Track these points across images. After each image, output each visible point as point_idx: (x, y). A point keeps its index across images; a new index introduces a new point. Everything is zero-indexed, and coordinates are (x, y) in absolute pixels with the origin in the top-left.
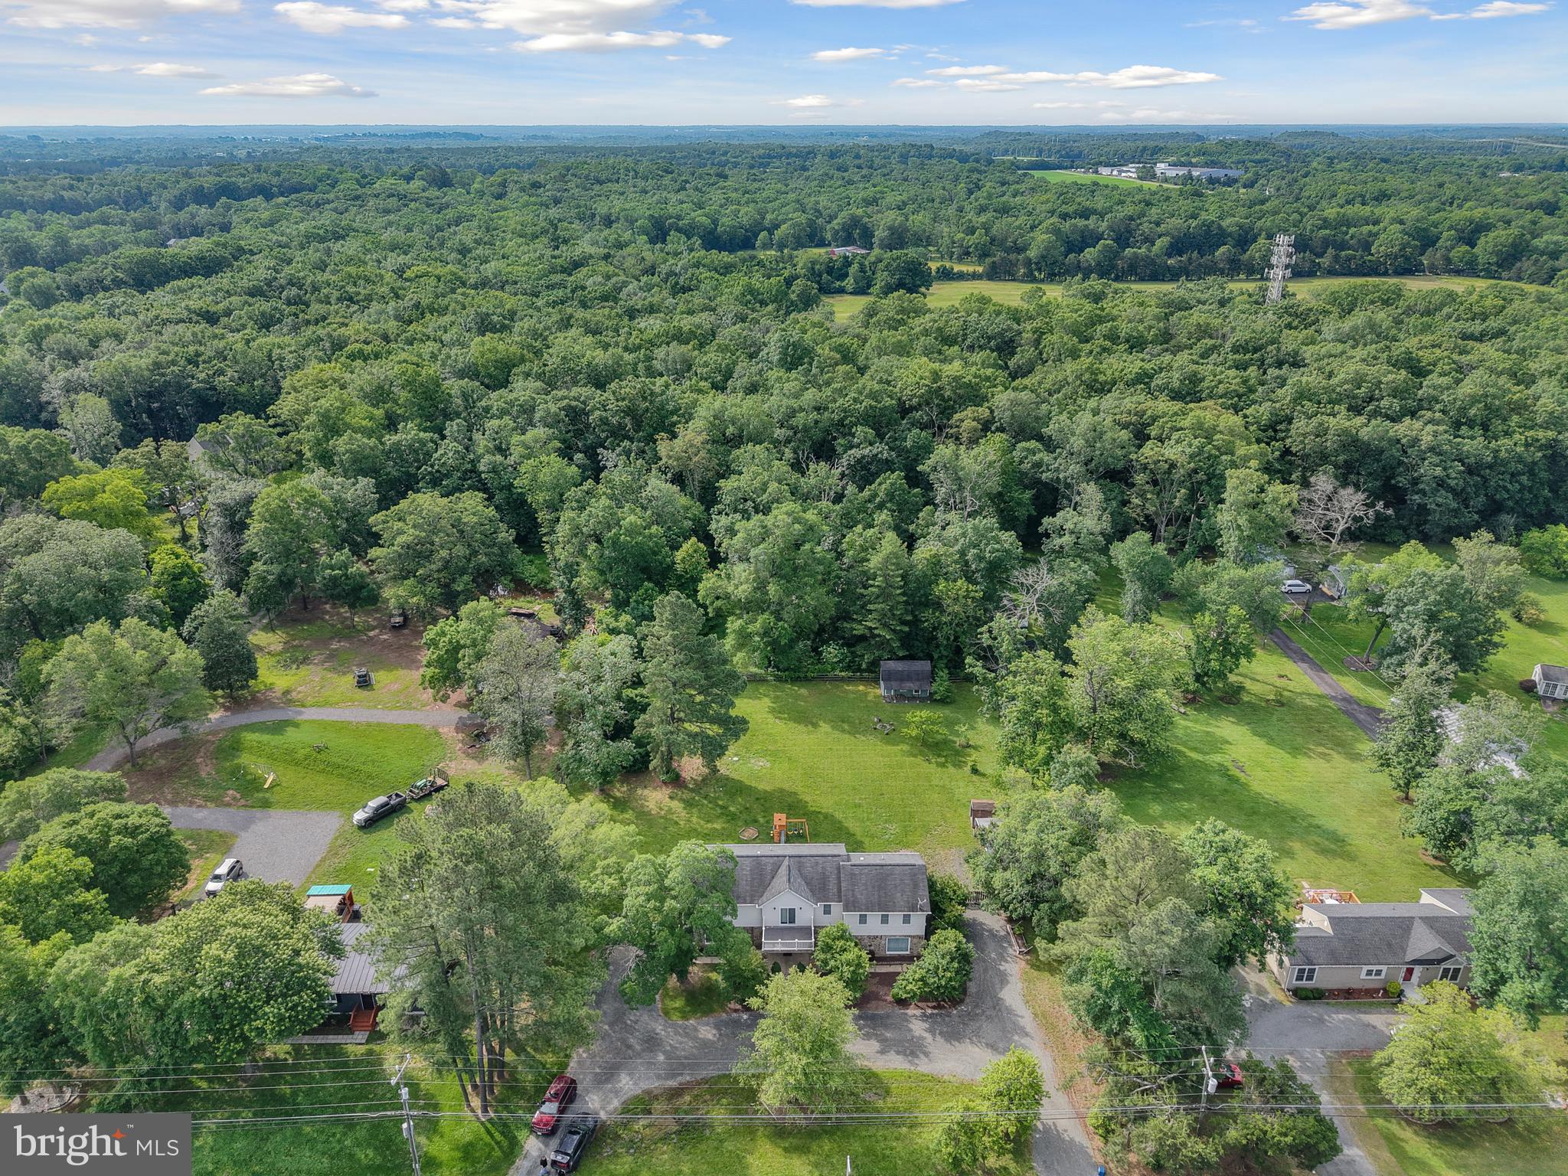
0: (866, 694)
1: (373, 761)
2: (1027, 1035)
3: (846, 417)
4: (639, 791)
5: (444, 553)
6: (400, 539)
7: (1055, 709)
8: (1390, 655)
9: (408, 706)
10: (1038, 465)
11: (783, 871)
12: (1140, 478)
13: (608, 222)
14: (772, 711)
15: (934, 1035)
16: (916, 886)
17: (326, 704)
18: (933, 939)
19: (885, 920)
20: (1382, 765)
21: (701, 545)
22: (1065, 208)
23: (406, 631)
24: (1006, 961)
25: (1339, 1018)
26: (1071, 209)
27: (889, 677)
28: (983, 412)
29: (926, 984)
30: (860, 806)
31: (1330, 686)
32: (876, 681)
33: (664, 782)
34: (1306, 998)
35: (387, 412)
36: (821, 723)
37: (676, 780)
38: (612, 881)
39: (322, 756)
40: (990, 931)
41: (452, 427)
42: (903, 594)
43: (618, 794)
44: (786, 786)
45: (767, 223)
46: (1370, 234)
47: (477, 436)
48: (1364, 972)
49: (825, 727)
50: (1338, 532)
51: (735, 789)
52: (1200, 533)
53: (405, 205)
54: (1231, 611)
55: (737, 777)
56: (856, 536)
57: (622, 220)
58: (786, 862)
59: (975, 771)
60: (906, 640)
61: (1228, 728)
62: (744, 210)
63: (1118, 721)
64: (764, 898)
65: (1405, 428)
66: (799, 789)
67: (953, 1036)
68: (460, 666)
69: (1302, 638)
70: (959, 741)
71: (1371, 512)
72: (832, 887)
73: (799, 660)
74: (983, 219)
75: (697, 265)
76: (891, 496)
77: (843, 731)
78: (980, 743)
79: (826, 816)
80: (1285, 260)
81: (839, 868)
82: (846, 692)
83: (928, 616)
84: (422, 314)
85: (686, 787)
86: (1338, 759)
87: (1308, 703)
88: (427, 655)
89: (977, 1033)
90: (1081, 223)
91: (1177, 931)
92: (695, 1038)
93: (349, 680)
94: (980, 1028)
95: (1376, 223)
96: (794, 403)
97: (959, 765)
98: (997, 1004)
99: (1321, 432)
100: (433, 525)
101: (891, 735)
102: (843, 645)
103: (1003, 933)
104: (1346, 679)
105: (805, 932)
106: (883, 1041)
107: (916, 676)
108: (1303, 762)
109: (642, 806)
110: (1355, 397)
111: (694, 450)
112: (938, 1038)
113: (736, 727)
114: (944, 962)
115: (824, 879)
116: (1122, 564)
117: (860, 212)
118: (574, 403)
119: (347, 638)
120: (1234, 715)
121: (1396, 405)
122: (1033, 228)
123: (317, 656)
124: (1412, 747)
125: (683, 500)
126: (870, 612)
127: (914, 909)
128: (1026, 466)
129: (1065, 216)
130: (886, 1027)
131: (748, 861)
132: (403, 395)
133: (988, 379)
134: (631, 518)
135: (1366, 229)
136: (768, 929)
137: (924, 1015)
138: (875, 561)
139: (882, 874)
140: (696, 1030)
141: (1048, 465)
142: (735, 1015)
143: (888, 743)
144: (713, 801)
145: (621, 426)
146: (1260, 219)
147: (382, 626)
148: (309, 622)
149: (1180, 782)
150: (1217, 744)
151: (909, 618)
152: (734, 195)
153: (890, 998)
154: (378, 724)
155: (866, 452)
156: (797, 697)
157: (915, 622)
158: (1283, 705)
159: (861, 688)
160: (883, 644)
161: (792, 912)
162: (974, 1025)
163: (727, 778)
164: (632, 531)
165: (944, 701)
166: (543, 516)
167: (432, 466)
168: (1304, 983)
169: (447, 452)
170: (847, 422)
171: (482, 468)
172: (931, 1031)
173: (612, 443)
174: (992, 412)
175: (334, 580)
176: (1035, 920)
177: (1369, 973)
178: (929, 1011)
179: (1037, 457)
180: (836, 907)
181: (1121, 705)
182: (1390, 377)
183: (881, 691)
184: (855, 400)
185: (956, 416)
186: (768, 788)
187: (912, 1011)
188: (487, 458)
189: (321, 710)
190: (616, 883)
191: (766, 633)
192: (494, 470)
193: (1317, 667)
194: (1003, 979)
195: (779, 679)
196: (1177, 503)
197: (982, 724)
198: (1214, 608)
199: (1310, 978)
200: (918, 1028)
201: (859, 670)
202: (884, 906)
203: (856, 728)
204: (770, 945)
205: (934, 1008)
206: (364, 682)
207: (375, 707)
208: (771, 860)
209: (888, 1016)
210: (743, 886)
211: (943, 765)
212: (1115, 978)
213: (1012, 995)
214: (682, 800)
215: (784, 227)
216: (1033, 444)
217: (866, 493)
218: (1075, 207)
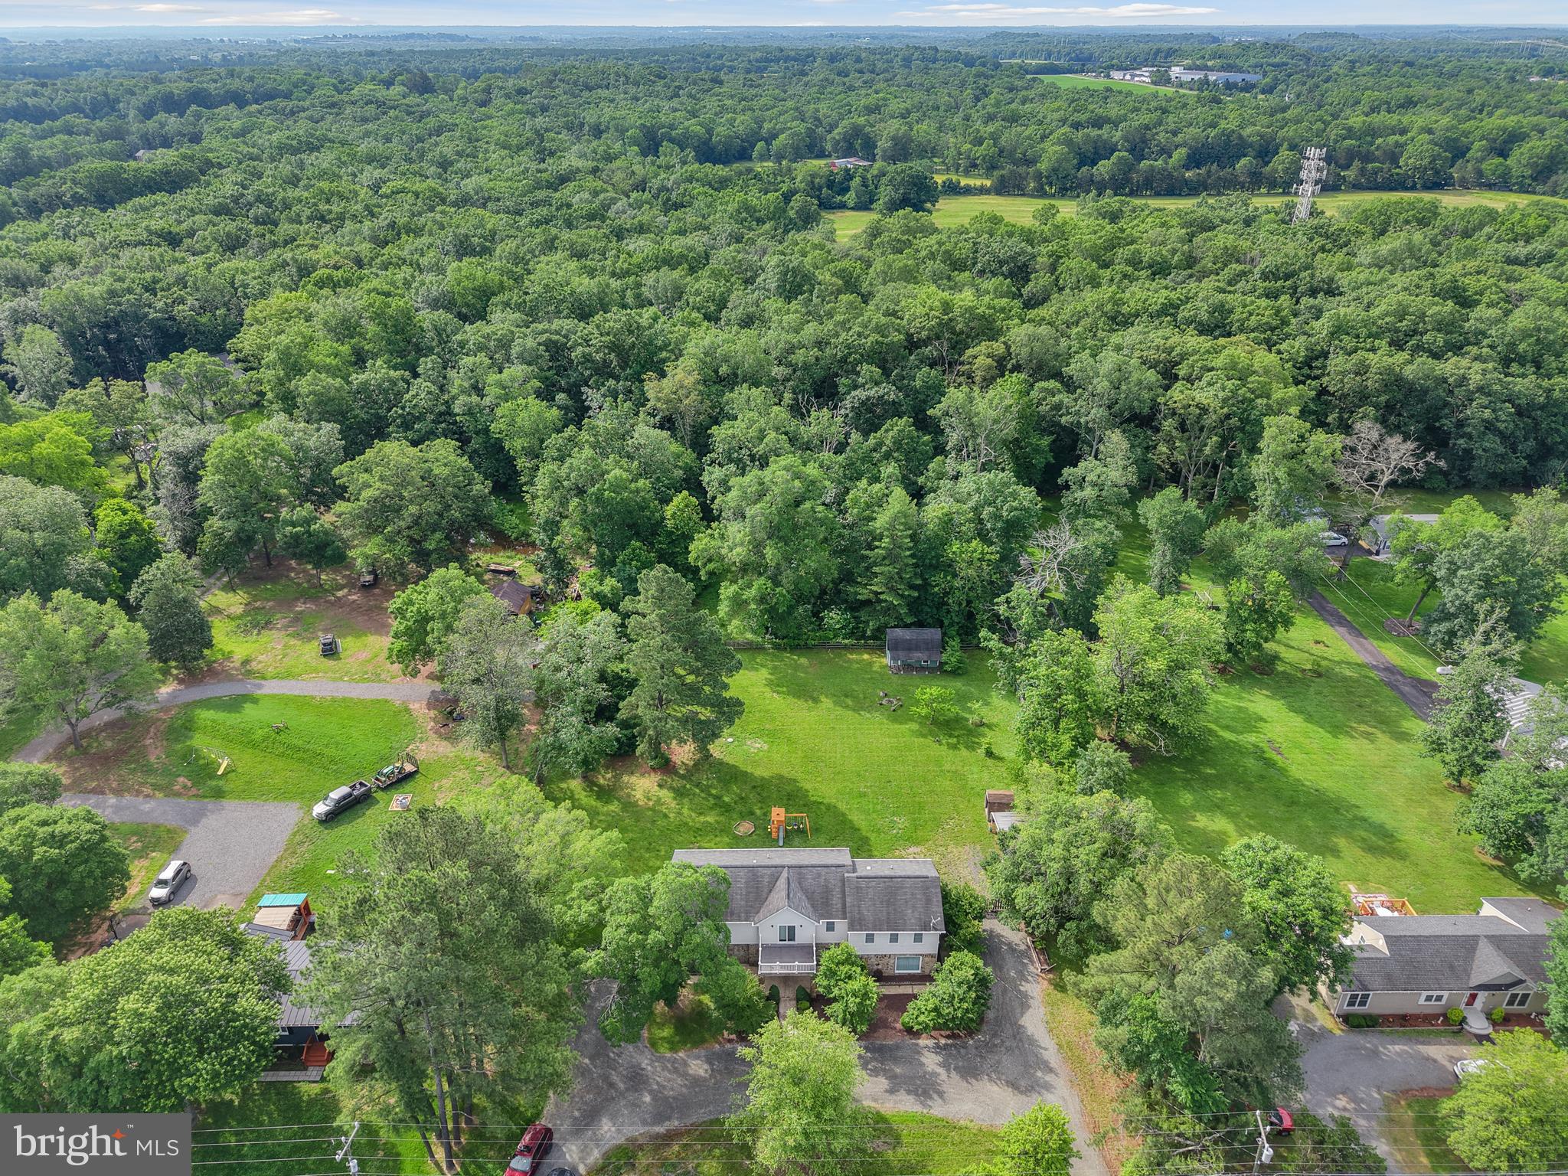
0: (871, 664)
1: (337, 743)
2: (1051, 1070)
3: (850, 354)
4: (625, 778)
5: (413, 509)
6: (367, 494)
7: (1081, 695)
8: (1439, 621)
9: (377, 678)
10: (1057, 407)
11: (782, 883)
12: (1168, 425)
13: (598, 132)
14: (770, 683)
15: (948, 1070)
16: (928, 901)
17: (288, 675)
18: (948, 962)
19: (894, 939)
20: (1434, 750)
21: (693, 499)
22: (1077, 117)
23: (376, 591)
24: (1027, 981)
25: (1395, 1049)
26: (1083, 117)
27: (895, 647)
28: (998, 347)
29: (939, 1015)
30: (865, 795)
31: (1370, 653)
32: (881, 649)
33: (653, 769)
34: (1359, 1026)
35: (353, 348)
36: (823, 698)
37: (665, 766)
38: (589, 907)
39: (282, 737)
40: (1009, 945)
41: (426, 364)
42: (913, 556)
43: (602, 781)
44: (785, 772)
45: (764, 131)
46: (1397, 144)
47: (452, 374)
48: (1423, 997)
49: (826, 703)
50: (1382, 484)
51: (730, 775)
52: (1232, 484)
53: (384, 113)
54: (1269, 576)
55: (731, 762)
56: (862, 491)
57: (612, 129)
58: (785, 874)
59: (990, 754)
60: (914, 606)
61: (1262, 703)
62: (740, 118)
63: (1147, 703)
64: (761, 914)
65: (1450, 367)
66: (799, 776)
67: (970, 1072)
68: (429, 639)
69: (1339, 598)
70: (972, 719)
71: (1421, 463)
72: (836, 901)
73: (799, 627)
74: (991, 128)
75: (690, 179)
76: (898, 444)
77: (847, 706)
78: (995, 721)
79: (829, 807)
80: (1315, 175)
81: (843, 880)
82: (849, 661)
83: (939, 581)
84: (399, 234)
85: (676, 773)
86: (1383, 739)
87: (1348, 673)
88: (396, 625)
89: (996, 1068)
90: (1094, 133)
91: (1232, 983)
92: (685, 1075)
93: (314, 648)
94: (999, 1062)
95: (1403, 132)
96: (794, 339)
97: (972, 747)
98: (1018, 1033)
99: (1362, 370)
100: (402, 479)
101: (898, 713)
102: (846, 610)
103: (1023, 947)
104: (1388, 645)
105: (805, 951)
106: (892, 1077)
107: (928, 646)
108: (1345, 743)
109: (629, 796)
110: (1397, 331)
111: (684, 392)
112: (953, 1074)
113: (730, 710)
114: (961, 992)
115: (827, 892)
116: (1152, 524)
117: (862, 120)
118: (555, 337)
119: (314, 599)
120: (1268, 687)
121: (1441, 339)
122: (1044, 138)
123: (280, 620)
124: (1468, 733)
125: (674, 447)
126: (876, 575)
127: (926, 927)
128: (1044, 409)
129: (1077, 126)
130: (896, 1060)
131: (742, 873)
132: (372, 328)
133: (1003, 310)
134: (615, 468)
135: (1392, 139)
136: (766, 947)
137: (937, 1046)
138: (881, 520)
139: (892, 886)
140: (685, 1064)
141: (1067, 408)
142: (728, 1046)
143: (895, 720)
144: (706, 790)
145: (606, 363)
146: (1282, 128)
147: (351, 584)
148: (274, 580)
149: (1212, 767)
150: (1252, 722)
151: (919, 582)
152: (729, 102)
153: (899, 1026)
154: (344, 700)
155: (872, 393)
156: (797, 667)
157: (925, 587)
158: (1320, 675)
159: (866, 656)
160: (890, 608)
161: (792, 929)
162: (992, 1059)
163: (721, 763)
164: (617, 487)
165: (956, 672)
166: (522, 463)
167: (403, 408)
168: (1356, 1008)
169: (420, 393)
170: (851, 359)
171: (457, 410)
172: (945, 1065)
173: (596, 382)
174: (1008, 347)
175: (296, 537)
176: (1060, 939)
177: (1429, 999)
178: (943, 1041)
179: (1057, 398)
180: (840, 924)
181: (1151, 686)
182: (1435, 309)
183: (887, 660)
184: (859, 335)
185: (969, 352)
186: (766, 774)
187: (924, 1041)
188: (463, 399)
189: (283, 683)
190: (593, 909)
191: (762, 599)
192: (470, 412)
193: (1356, 631)
194: (1024, 1002)
195: (777, 647)
196: (1207, 450)
197: (997, 700)
198: (1251, 572)
199: (1363, 1003)
200: (931, 1061)
201: (863, 637)
202: (893, 924)
203: (861, 704)
204: (766, 967)
205: (948, 1037)
206: (330, 651)
207: (341, 678)
208: (768, 871)
209: (897, 1047)
210: (738, 901)
211: (954, 747)
212: (1158, 1031)
213: (1033, 1022)
214: (671, 788)
215: (782, 137)
216: (1052, 384)
217: (872, 441)
218: (1088, 115)
